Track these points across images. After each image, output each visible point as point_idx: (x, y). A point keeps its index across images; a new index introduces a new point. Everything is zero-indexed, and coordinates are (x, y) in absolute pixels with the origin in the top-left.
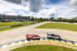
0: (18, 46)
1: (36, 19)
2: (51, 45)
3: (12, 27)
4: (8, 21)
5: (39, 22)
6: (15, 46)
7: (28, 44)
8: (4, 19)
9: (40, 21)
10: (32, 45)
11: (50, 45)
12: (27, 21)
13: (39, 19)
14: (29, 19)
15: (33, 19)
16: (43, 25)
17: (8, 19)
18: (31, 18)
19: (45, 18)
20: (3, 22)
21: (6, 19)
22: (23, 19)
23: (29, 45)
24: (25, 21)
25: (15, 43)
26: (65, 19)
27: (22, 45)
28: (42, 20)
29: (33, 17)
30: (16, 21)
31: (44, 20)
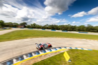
26: (39, 26)
28: (3, 25)
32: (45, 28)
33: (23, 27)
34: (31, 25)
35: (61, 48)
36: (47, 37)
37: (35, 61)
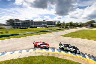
0: (42, 54)
1: (64, 24)
3: (37, 32)
4: (35, 26)
5: (68, 28)
6: (39, 53)
7: (52, 54)
8: (32, 25)
9: (69, 26)
10: (56, 57)
12: (52, 27)
13: (67, 23)
15: (59, 25)
16: (74, 32)
17: (35, 25)
18: (56, 23)
19: (77, 23)
20: (31, 27)
21: (33, 25)
22: (48, 25)
23: (53, 56)
24: (50, 27)
25: (39, 50)
27: (46, 53)
28: (71, 25)
29: (59, 22)
30: (41, 26)
31: (75, 25)
33: (89, 26)
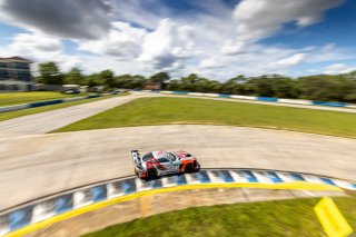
2: (138, 216)
9: (101, 88)
11: (130, 225)
14: (26, 76)
15: (52, 79)
19: (128, 76)
26: (210, 83)
28: (111, 83)
31: (123, 83)
32: (231, 89)
33: (157, 87)
34: (184, 79)
35: (303, 179)
36: (237, 124)
37: (194, 202)
